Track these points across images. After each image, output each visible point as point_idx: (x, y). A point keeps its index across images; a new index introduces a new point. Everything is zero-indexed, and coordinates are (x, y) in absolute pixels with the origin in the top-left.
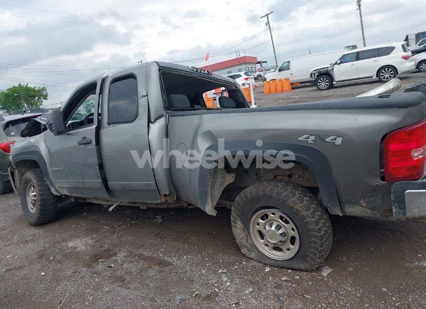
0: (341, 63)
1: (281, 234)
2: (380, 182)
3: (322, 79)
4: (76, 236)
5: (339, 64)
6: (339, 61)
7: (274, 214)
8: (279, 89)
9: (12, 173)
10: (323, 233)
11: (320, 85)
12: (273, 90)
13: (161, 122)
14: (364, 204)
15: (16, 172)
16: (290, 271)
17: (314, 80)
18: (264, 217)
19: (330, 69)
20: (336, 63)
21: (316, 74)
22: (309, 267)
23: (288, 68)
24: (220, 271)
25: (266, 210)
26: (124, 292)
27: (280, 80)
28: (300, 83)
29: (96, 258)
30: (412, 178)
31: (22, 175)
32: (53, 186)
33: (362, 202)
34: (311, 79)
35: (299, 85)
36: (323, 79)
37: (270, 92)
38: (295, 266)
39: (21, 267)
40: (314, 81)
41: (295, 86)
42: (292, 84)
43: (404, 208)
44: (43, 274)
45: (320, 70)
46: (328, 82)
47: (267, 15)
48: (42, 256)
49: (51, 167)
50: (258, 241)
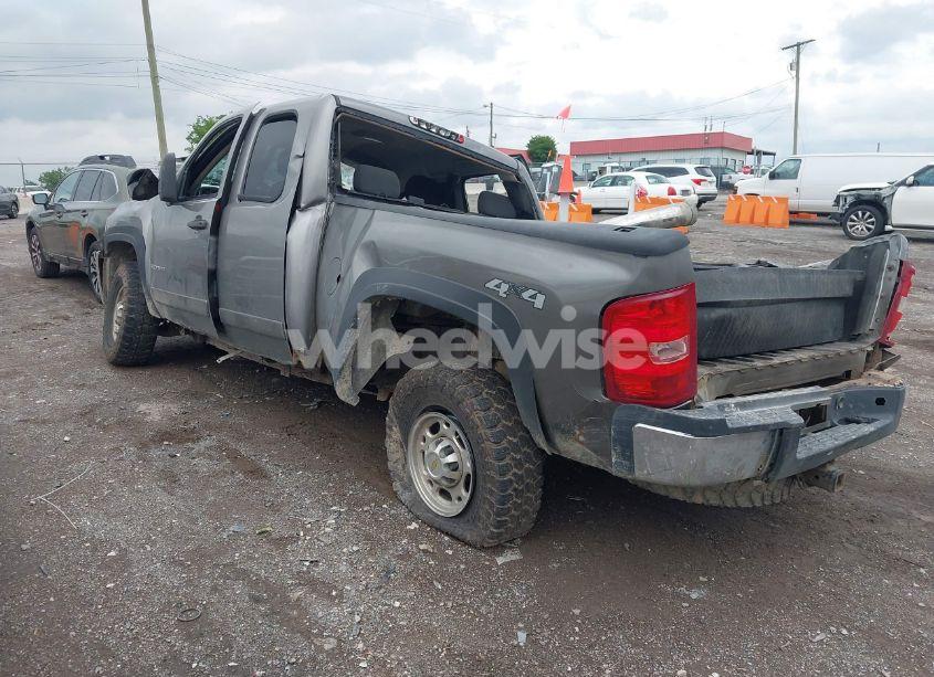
0: (916, 183)
1: (449, 464)
2: (601, 398)
3: (860, 213)
4: (159, 397)
5: (910, 185)
6: (911, 180)
7: (448, 425)
8: (760, 217)
9: (101, 261)
10: (509, 476)
11: (851, 227)
12: (745, 217)
13: (319, 212)
14: (581, 438)
15: (108, 262)
16: (446, 538)
17: (840, 211)
18: (435, 429)
19: (884, 193)
20: (903, 183)
21: (850, 200)
22: (479, 539)
23: (793, 175)
24: (334, 508)
25: (439, 415)
26: (162, 497)
27: (767, 199)
28: (820, 214)
29: (164, 436)
30: (655, 402)
31: (115, 268)
32: (151, 299)
33: (578, 432)
34: (835, 210)
35: (815, 218)
36: (864, 214)
37: (737, 221)
38: (458, 532)
39: (44, 422)
40: (841, 214)
41: (797, 218)
42: (791, 213)
43: (630, 458)
44: (66, 438)
45: (860, 192)
46: (872, 223)
47: (798, 45)
48: (87, 413)
49: (152, 263)
50: (417, 471)
